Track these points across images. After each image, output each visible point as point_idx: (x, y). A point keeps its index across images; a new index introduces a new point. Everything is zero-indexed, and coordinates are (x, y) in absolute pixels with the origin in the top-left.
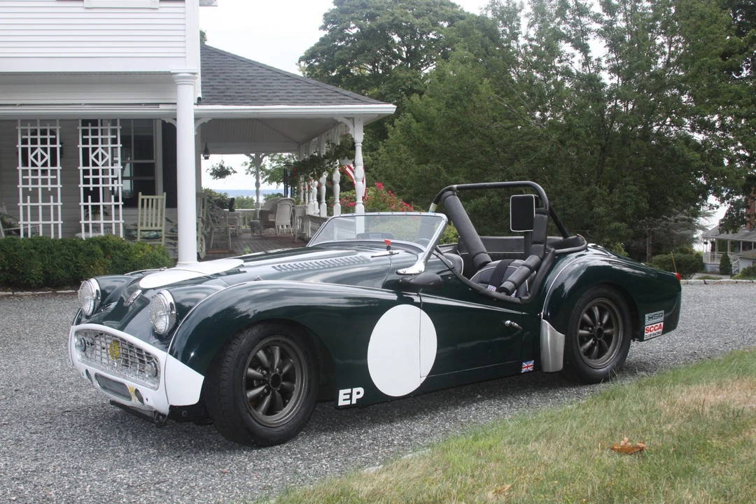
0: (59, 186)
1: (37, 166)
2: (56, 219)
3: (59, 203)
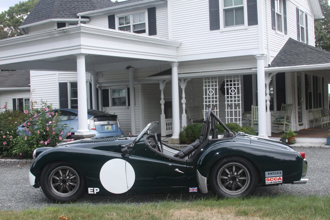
0: (218, 103)
1: (210, 95)
3: (218, 110)
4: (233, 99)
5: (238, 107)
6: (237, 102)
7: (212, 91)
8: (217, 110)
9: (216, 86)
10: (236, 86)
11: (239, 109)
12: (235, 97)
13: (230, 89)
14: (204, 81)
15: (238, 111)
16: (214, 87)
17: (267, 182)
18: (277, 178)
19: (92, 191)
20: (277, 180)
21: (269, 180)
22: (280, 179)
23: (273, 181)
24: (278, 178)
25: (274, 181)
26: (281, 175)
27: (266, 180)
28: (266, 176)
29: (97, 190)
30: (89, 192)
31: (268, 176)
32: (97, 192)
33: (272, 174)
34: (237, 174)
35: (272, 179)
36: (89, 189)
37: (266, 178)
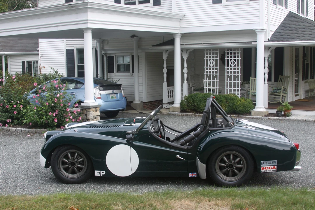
0: (218, 74)
1: (211, 66)
2: (217, 87)
4: (233, 71)
5: (237, 79)
6: (236, 74)
7: (212, 62)
8: (217, 81)
9: (217, 57)
10: (236, 59)
11: (238, 80)
12: (235, 69)
13: (230, 61)
14: (205, 52)
15: (237, 83)
16: (215, 59)
17: (262, 170)
18: (271, 167)
19: (99, 173)
20: (271, 169)
21: (264, 169)
22: (274, 168)
23: (267, 170)
24: (273, 167)
25: (269, 169)
26: (276, 164)
27: (261, 169)
28: (261, 165)
29: (103, 173)
30: (96, 175)
31: (263, 165)
32: (103, 175)
33: (267, 163)
34: (234, 161)
35: (267, 168)
36: (96, 171)
37: (261, 167)
